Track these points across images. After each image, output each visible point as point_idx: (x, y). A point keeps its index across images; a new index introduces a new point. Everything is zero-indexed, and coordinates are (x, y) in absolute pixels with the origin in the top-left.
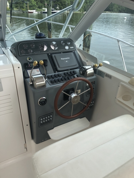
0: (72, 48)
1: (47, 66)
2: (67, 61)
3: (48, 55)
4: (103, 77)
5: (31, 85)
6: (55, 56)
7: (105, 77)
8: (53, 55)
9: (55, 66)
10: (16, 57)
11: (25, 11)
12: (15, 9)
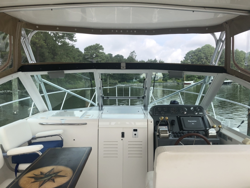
0: (201, 113)
1: (174, 125)
2: (193, 124)
3: (177, 117)
4: (227, 140)
5: (158, 135)
6: (183, 118)
7: (228, 140)
8: (181, 118)
9: (182, 126)
10: (151, 116)
11: (180, 82)
12: (168, 81)
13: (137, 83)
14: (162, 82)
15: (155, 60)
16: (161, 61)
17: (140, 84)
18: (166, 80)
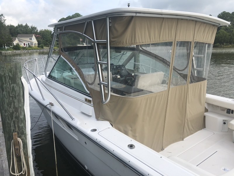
11: (56, 48)
12: (44, 47)
13: (11, 50)
14: (38, 49)
15: (26, 25)
16: (33, 26)
17: (15, 51)
18: (42, 47)
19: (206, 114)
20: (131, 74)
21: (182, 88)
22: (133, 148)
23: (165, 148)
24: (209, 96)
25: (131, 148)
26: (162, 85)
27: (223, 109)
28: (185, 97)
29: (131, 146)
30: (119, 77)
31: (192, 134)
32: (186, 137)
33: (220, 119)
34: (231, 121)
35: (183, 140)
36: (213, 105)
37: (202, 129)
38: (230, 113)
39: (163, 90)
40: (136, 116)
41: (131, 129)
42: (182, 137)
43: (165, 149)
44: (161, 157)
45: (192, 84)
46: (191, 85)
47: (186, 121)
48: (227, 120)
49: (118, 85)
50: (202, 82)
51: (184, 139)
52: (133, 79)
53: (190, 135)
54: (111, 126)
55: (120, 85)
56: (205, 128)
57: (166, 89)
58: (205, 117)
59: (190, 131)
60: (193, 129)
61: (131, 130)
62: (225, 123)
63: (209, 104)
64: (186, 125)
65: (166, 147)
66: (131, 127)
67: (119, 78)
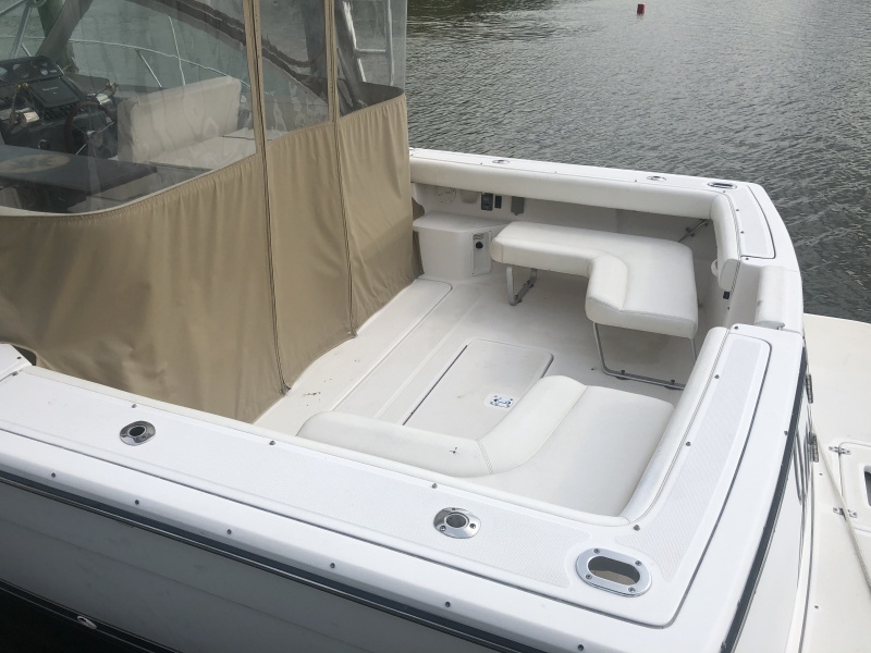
0: (54, 71)
2: (54, 93)
9: (37, 101)
19: (419, 224)
20: (94, 99)
21: (314, 137)
22: (146, 438)
23: (293, 382)
24: (420, 155)
25: (138, 441)
26: (237, 134)
27: (468, 196)
28: (335, 174)
29: (138, 432)
30: (31, 116)
31: (383, 304)
32: (364, 321)
33: (463, 233)
34: (496, 235)
35: (354, 335)
36: (436, 188)
37: (411, 281)
38: (491, 209)
39: (239, 158)
40: (142, 290)
41: (130, 350)
42: (348, 326)
43: (295, 387)
44: (272, 443)
45: (348, 117)
46: (346, 123)
47: (355, 264)
48: (487, 234)
49: (27, 158)
50: (388, 105)
51: (359, 332)
52: (108, 120)
53: (375, 311)
54: (26, 363)
55: (41, 155)
56: (423, 273)
57: (251, 148)
58: (415, 235)
59: (373, 296)
60: (381, 288)
61: (133, 357)
62: (479, 246)
63: (423, 187)
64: (356, 279)
65: (296, 378)
66: (131, 344)
67: (33, 124)
